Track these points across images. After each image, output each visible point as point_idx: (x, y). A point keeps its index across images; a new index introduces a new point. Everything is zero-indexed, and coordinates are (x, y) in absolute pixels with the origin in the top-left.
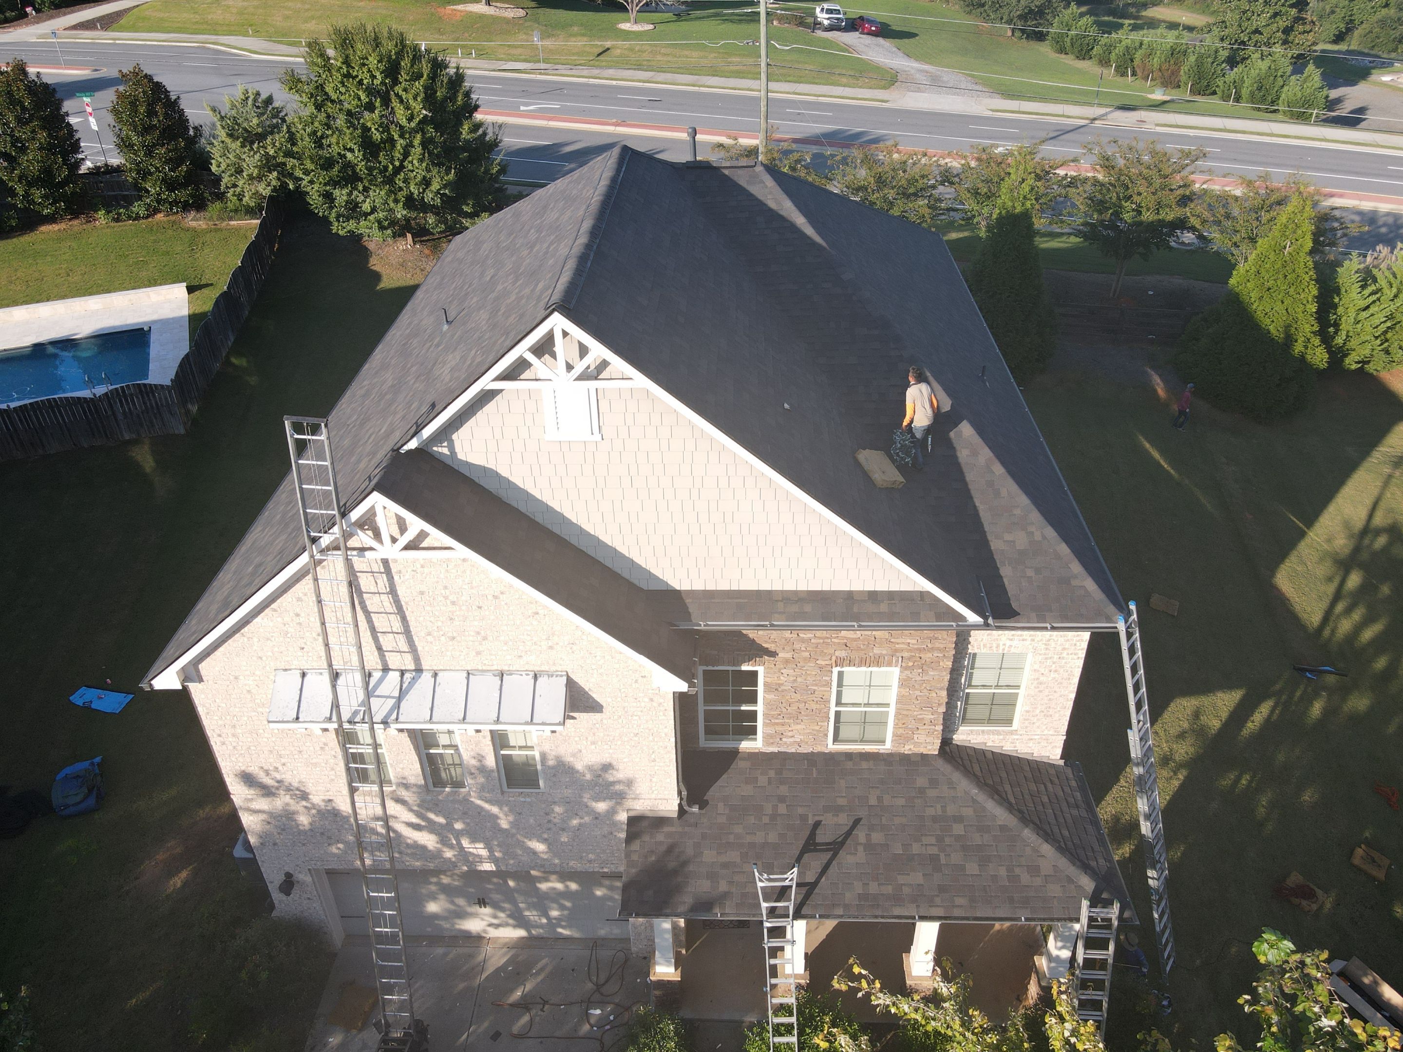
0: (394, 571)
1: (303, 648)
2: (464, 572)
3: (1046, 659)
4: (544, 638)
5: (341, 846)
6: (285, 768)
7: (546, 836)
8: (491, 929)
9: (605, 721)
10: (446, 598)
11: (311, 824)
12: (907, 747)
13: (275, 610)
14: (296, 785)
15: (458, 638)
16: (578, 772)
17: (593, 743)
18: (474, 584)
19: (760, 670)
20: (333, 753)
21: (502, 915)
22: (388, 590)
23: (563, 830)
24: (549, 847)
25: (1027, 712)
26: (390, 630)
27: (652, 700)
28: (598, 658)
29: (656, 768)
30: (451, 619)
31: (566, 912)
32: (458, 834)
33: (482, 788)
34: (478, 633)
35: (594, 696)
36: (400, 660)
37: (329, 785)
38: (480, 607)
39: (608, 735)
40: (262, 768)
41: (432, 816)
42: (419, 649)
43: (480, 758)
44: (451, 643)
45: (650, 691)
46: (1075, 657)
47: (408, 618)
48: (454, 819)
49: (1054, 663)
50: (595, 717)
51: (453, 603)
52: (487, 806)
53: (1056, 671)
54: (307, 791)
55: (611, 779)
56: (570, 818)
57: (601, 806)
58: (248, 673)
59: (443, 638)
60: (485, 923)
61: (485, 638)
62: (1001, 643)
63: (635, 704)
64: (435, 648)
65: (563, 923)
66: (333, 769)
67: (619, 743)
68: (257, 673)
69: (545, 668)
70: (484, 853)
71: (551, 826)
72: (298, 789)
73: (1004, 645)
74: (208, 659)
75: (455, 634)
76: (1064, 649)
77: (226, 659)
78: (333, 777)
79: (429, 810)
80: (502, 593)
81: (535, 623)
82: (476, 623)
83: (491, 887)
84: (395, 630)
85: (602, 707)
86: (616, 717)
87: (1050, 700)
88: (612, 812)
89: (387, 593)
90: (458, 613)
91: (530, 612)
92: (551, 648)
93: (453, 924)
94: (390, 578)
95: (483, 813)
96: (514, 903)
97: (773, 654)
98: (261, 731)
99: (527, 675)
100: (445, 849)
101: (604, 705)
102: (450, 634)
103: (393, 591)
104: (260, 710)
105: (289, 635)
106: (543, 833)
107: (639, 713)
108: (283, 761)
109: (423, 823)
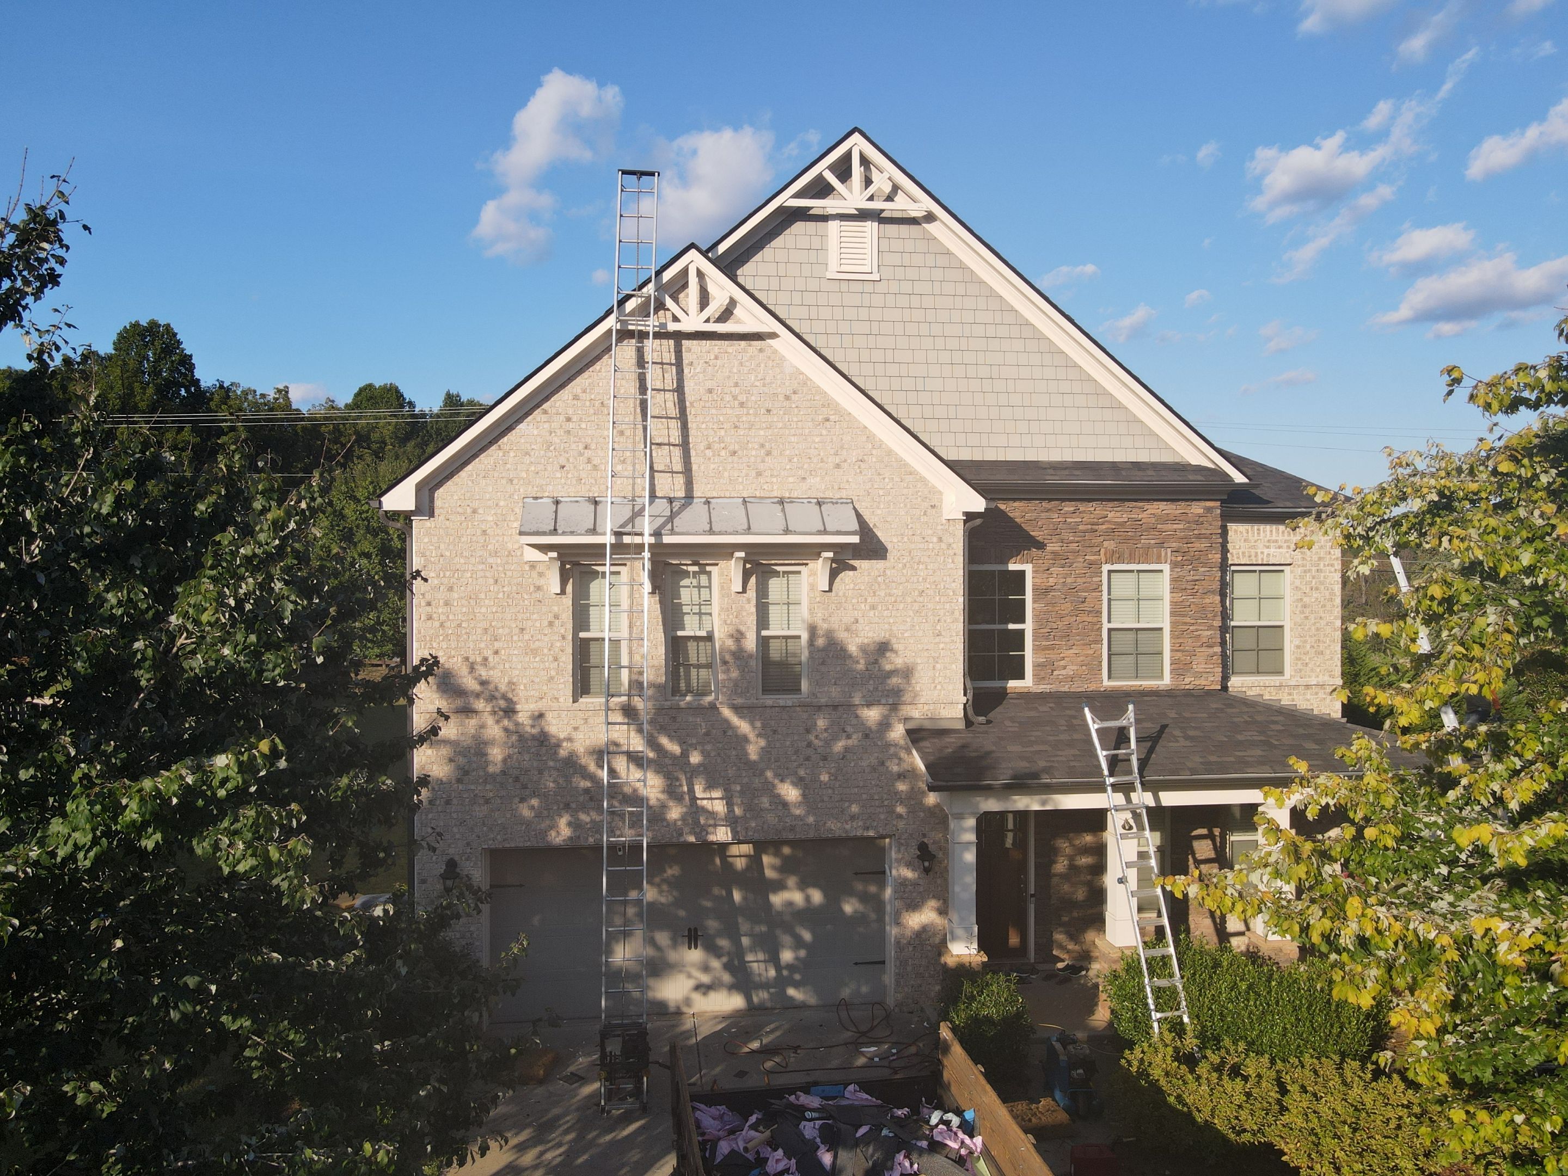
0: (685, 362)
1: (563, 467)
2: (759, 365)
3: (1305, 572)
4: (832, 452)
5: (535, 802)
6: (497, 658)
7: (802, 772)
8: (697, 997)
9: (888, 572)
10: (735, 398)
11: (505, 761)
12: (1187, 680)
13: (545, 412)
14: (503, 688)
15: (740, 452)
16: (850, 656)
17: (873, 607)
18: (768, 380)
19: (1028, 568)
20: (562, 631)
21: (716, 964)
22: (675, 385)
23: (825, 758)
24: (804, 795)
25: (1298, 647)
26: (666, 441)
27: (940, 539)
28: (887, 480)
29: (942, 646)
30: (736, 427)
31: (802, 953)
32: (693, 772)
33: (736, 688)
34: (762, 446)
35: (879, 534)
36: (671, 486)
37: (545, 688)
38: (769, 411)
39: (890, 595)
40: (467, 659)
41: (664, 741)
42: (694, 467)
43: (738, 636)
44: (730, 459)
45: (939, 527)
46: (1333, 569)
47: (690, 425)
48: (691, 745)
49: (1314, 578)
50: (878, 565)
51: (742, 405)
52: (735, 720)
53: (1317, 589)
54: (515, 699)
55: (888, 667)
56: (835, 738)
57: (872, 715)
58: (490, 503)
59: (723, 453)
60: (691, 983)
61: (769, 453)
62: (1259, 551)
63: (922, 546)
64: (712, 466)
65: (797, 977)
66: (556, 659)
67: (902, 606)
68: (502, 503)
69: (829, 494)
70: (719, 807)
71: (810, 752)
72: (504, 697)
73: (1262, 553)
74: (450, 483)
75: (737, 447)
76: (1320, 559)
77: (470, 483)
78: (553, 673)
79: (663, 729)
80: (795, 393)
81: (824, 432)
82: (762, 433)
83: (708, 904)
84: (672, 440)
85: (885, 550)
86: (900, 565)
87: (1318, 629)
88: (885, 725)
89: (673, 391)
90: (744, 419)
91: (821, 417)
92: (838, 466)
93: (645, 989)
94: (680, 372)
95: (730, 733)
96: (734, 936)
97: (1041, 546)
98: (482, 596)
99: (809, 502)
100: (671, 804)
101: (889, 546)
102: (731, 448)
103: (680, 390)
104: (491, 560)
105: (552, 448)
106: (800, 766)
107: (927, 559)
108: (497, 645)
109: (651, 755)
